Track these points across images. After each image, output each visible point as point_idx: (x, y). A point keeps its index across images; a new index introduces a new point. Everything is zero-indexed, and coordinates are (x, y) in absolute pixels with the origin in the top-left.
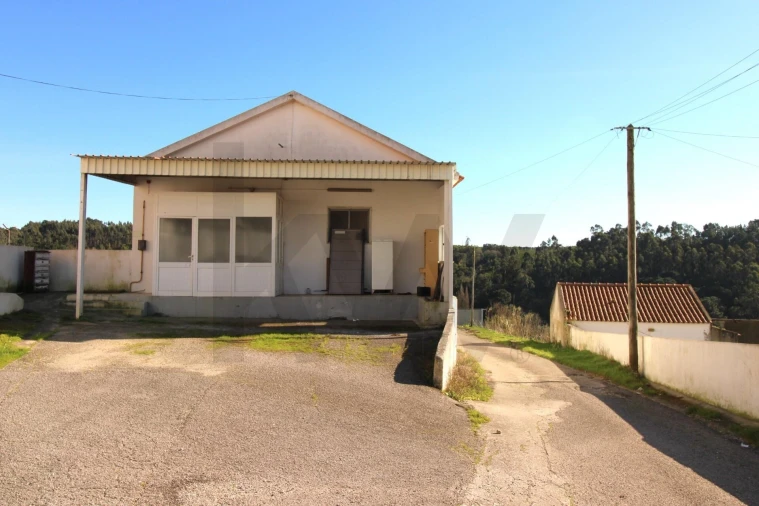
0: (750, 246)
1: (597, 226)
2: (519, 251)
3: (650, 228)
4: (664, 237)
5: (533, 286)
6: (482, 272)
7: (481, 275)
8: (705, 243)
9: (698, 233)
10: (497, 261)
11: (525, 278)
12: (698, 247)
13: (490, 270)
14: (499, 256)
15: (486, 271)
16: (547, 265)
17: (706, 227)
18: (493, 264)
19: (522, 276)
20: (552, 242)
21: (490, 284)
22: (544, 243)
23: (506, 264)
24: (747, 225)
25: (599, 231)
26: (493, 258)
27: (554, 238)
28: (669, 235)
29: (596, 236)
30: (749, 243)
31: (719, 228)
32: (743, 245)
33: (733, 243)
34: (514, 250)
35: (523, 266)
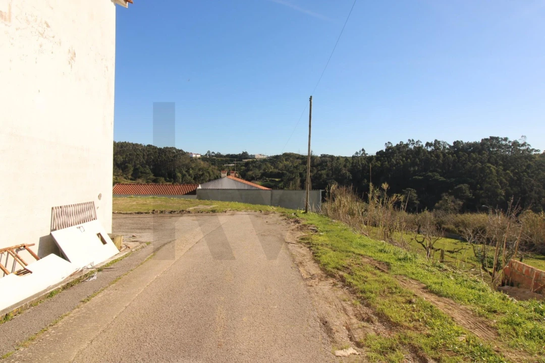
0: (484, 154)
1: (389, 143)
2: (341, 159)
3: (421, 144)
4: (429, 149)
5: (351, 178)
6: (320, 170)
7: (319, 172)
8: (456, 152)
9: (450, 146)
10: (329, 164)
11: (346, 173)
12: (452, 154)
13: (325, 169)
14: (330, 161)
15: (323, 170)
16: (359, 165)
17: (455, 143)
18: (326, 165)
19: (344, 172)
20: (362, 152)
21: (325, 176)
22: (357, 153)
23: (334, 165)
24: (480, 141)
25: (390, 145)
26: (327, 162)
27: (363, 150)
28: (433, 147)
29: (388, 149)
30: (484, 152)
31: (463, 143)
32: (480, 153)
33: (473, 151)
34: (338, 158)
35: (345, 166)
